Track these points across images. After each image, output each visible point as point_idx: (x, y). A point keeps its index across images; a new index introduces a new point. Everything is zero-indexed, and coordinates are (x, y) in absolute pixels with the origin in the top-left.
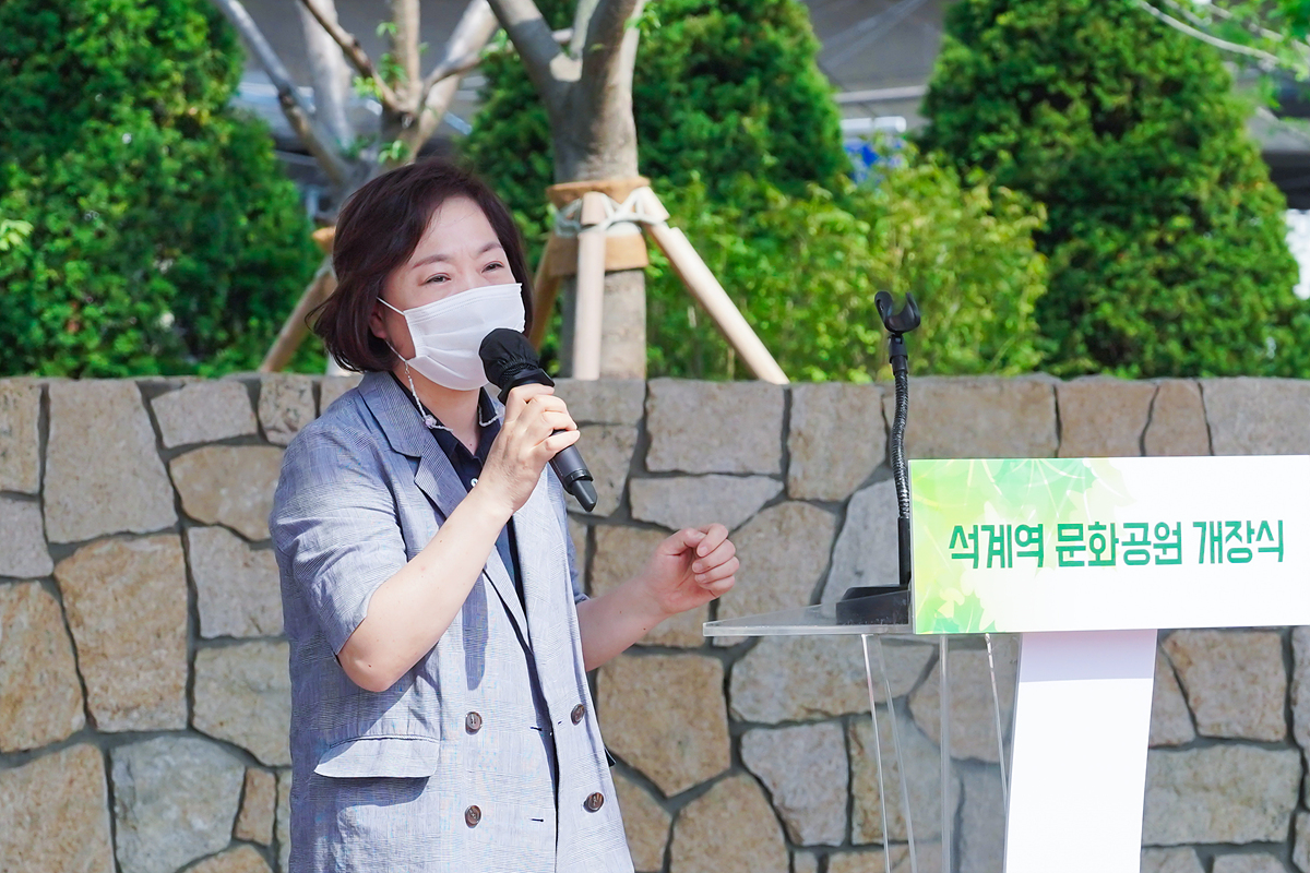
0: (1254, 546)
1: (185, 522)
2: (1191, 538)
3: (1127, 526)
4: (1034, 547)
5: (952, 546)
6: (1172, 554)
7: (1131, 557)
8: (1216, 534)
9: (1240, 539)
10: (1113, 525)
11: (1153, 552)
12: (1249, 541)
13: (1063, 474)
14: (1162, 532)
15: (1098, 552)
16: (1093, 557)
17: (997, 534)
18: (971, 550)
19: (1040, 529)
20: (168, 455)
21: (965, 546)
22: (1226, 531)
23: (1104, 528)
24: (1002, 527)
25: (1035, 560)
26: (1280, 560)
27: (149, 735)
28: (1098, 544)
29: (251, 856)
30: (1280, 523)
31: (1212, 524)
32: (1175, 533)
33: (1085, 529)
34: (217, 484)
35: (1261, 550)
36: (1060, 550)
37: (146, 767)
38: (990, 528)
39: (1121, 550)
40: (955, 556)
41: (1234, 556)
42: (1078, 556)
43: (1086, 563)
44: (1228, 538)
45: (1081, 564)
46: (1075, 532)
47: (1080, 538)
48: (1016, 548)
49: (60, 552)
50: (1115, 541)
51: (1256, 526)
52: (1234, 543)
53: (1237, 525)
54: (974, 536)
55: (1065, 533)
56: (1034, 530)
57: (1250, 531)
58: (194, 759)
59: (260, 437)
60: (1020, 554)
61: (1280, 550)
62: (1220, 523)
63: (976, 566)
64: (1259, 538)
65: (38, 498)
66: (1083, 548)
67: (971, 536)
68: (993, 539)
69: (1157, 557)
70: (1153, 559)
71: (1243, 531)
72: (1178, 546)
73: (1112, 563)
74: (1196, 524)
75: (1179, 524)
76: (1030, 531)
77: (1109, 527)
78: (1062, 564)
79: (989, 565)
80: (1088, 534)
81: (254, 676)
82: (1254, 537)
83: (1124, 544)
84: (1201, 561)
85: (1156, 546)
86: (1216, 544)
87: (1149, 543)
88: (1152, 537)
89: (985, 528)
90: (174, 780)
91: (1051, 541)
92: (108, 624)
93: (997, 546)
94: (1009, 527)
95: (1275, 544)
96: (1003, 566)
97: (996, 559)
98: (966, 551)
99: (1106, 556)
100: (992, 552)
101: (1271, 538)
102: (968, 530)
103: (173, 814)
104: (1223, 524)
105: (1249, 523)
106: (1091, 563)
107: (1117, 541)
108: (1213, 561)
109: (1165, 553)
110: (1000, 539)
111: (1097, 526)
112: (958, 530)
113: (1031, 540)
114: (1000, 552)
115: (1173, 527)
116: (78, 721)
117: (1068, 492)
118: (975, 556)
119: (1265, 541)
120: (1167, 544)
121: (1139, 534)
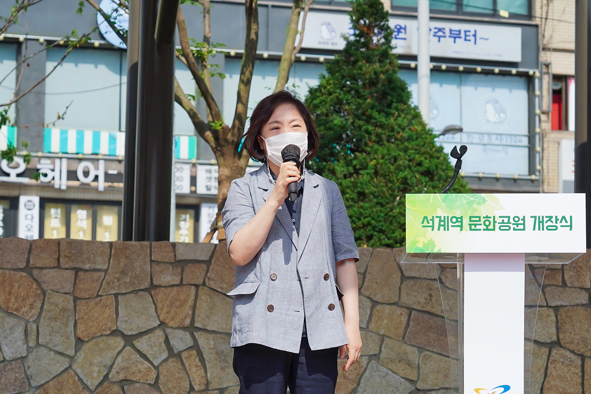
0: (559, 225)
2: (530, 222)
3: (500, 217)
4: (459, 224)
5: (423, 223)
6: (521, 227)
7: (502, 228)
8: (541, 220)
9: (552, 222)
10: (494, 217)
11: (512, 226)
12: (556, 223)
13: (472, 199)
14: (516, 219)
15: (487, 226)
16: (485, 228)
17: (442, 219)
18: (431, 224)
19: (461, 218)
21: (428, 223)
22: (546, 219)
23: (490, 218)
24: (445, 217)
25: (459, 228)
26: (571, 229)
28: (487, 223)
30: (571, 217)
31: (539, 217)
32: (522, 220)
33: (482, 218)
35: (561, 226)
36: (470, 225)
38: (440, 217)
39: (497, 225)
40: (423, 226)
41: (549, 228)
42: (478, 227)
43: (482, 230)
44: (546, 222)
45: (480, 230)
46: (478, 219)
47: (480, 221)
48: (450, 224)
50: (495, 222)
51: (560, 218)
52: (549, 223)
53: (551, 217)
54: (433, 220)
55: (472, 219)
56: (459, 218)
57: (557, 220)
60: (452, 226)
61: (571, 226)
62: (543, 217)
63: (433, 230)
64: (561, 222)
66: (481, 224)
67: (431, 220)
68: (440, 221)
69: (514, 228)
70: (512, 229)
71: (553, 220)
72: (524, 224)
73: (494, 229)
74: (532, 217)
75: (524, 217)
76: (457, 218)
77: (492, 218)
78: (471, 229)
79: (439, 230)
80: (483, 220)
82: (558, 222)
83: (499, 223)
84: (534, 229)
85: (513, 224)
86: (541, 224)
87: (511, 223)
88: (511, 221)
89: (437, 217)
91: (466, 222)
93: (442, 223)
94: (448, 217)
95: (569, 224)
96: (445, 230)
97: (442, 228)
98: (429, 225)
99: (491, 227)
100: (440, 225)
101: (566, 222)
102: (430, 218)
104: (545, 217)
105: (556, 217)
106: (484, 230)
107: (496, 222)
108: (539, 230)
109: (517, 226)
110: (444, 221)
111: (487, 217)
112: (425, 218)
113: (457, 221)
114: (444, 226)
115: (521, 217)
117: (474, 205)
118: (433, 227)
119: (564, 223)
120: (519, 224)
121: (506, 220)
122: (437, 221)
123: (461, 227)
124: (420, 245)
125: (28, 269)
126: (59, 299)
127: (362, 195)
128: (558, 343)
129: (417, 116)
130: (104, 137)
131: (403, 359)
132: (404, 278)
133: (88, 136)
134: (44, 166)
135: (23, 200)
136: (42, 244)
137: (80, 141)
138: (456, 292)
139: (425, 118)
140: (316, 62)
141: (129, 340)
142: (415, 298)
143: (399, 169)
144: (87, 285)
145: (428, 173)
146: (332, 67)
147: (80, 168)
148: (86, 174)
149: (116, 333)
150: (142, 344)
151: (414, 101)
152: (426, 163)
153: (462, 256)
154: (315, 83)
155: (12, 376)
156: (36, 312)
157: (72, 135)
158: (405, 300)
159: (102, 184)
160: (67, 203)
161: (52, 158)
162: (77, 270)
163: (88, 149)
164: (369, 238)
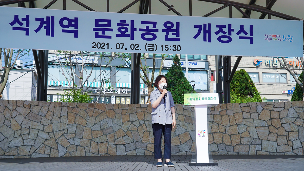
0: (213, 99)
1: (242, 111)
2: (208, 99)
8: (210, 98)
20: (241, 107)
26: (216, 100)
27: (240, 124)
29: (247, 132)
30: (216, 97)
34: (244, 109)
37: (240, 126)
39: (202, 99)
40: (187, 100)
42: (198, 100)
47: (198, 98)
48: (193, 99)
49: (234, 113)
52: (212, 99)
58: (243, 126)
59: (247, 106)
65: (233, 110)
70: (204, 100)
74: (208, 97)
81: (247, 121)
90: (242, 127)
91: (195, 99)
92: (237, 118)
99: (200, 100)
103: (242, 129)
105: (213, 97)
108: (210, 100)
111: (200, 98)
112: (188, 98)
116: (236, 123)
118: (189, 100)
119: (214, 99)
120: (206, 99)
121: (203, 98)
122: (190, 99)
123: (195, 100)
124: (187, 103)
125: (113, 109)
126: (119, 115)
127: (176, 94)
128: (214, 122)
129: (186, 79)
130: (127, 84)
131: (184, 125)
132: (184, 110)
133: (124, 84)
134: (116, 90)
135: (112, 96)
136: (116, 104)
137: (123, 85)
138: (194, 112)
139: (187, 79)
140: (167, 69)
141: (132, 122)
142: (186, 113)
143: (182, 89)
144: (124, 112)
145: (188, 90)
146: (170, 70)
147: (123, 90)
148: (124, 91)
149: (130, 121)
150: (134, 123)
151: (185, 76)
152: (188, 88)
153: (195, 105)
154: (166, 73)
155: (110, 130)
156: (114, 117)
157: (121, 84)
158: (184, 114)
159: (127, 93)
160: (120, 97)
161: (117, 88)
162: (122, 109)
163: (124, 87)
164: (177, 102)
